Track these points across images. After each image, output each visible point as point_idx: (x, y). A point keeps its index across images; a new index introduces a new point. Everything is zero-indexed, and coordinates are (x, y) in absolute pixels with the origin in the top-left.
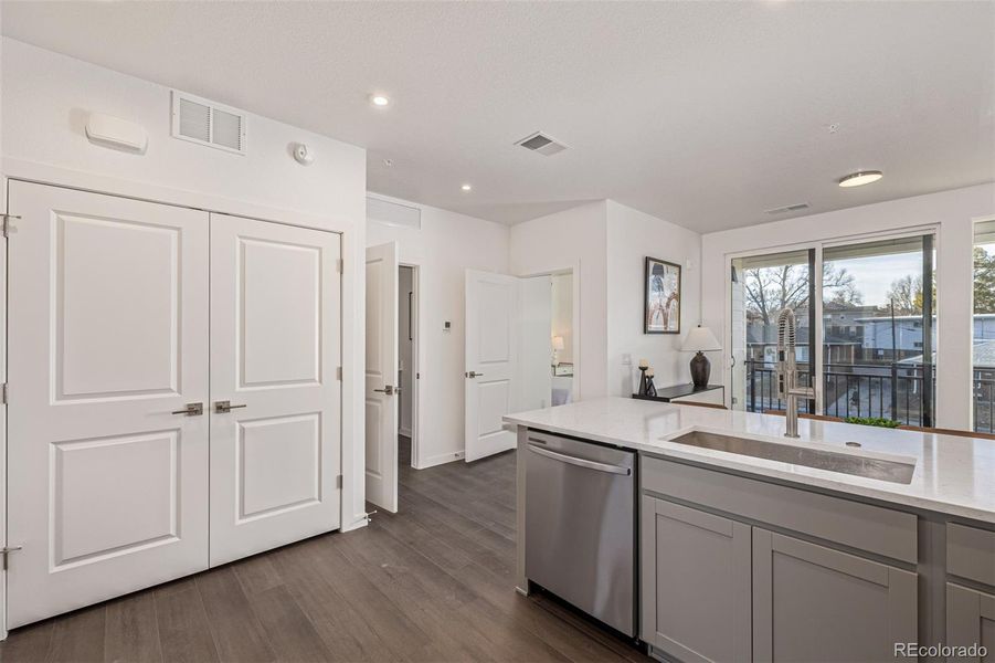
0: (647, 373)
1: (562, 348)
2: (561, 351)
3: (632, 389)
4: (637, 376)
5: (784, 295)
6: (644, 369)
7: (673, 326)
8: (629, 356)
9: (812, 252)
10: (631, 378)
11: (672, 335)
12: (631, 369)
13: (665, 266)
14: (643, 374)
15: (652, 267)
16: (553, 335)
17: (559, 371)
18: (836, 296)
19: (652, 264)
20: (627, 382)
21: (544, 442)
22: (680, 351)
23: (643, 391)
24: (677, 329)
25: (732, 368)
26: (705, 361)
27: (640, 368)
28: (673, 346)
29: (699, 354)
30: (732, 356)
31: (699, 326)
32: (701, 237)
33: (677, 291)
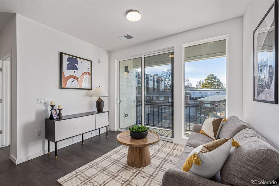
6: (53, 106)
8: (43, 100)
9: (141, 58)
10: (45, 110)
12: (47, 106)
13: (78, 59)
14: (53, 108)
15: (66, 58)
22: (91, 97)
24: (90, 88)
25: (119, 103)
26: (102, 101)
27: (51, 106)
28: (87, 95)
29: (100, 98)
30: (119, 99)
31: (100, 87)
32: (110, 53)
33: (90, 72)
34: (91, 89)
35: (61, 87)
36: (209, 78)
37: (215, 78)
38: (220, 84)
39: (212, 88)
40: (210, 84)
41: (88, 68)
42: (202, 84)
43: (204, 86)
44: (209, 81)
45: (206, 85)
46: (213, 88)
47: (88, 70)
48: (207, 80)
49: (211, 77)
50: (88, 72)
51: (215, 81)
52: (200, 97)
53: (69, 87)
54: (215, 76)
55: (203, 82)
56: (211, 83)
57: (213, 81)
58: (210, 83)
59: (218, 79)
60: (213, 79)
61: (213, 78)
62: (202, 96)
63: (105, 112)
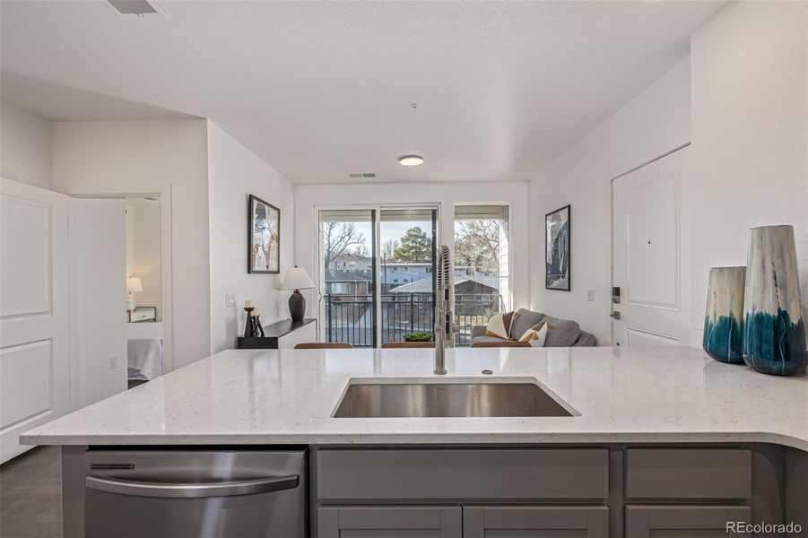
0: (253, 314)
1: (141, 290)
2: (138, 294)
3: (236, 332)
4: (243, 318)
5: (329, 247)
6: (249, 310)
7: (273, 267)
8: (234, 298)
9: (373, 212)
10: (235, 320)
11: (271, 275)
12: (235, 311)
13: (266, 207)
14: (249, 314)
15: (254, 208)
16: (127, 276)
17: (135, 317)
18: (356, 250)
19: (255, 203)
20: (232, 325)
21: (128, 467)
22: (279, 289)
23: (249, 334)
24: (274, 269)
25: (320, 301)
26: (301, 298)
27: (246, 309)
28: (273, 286)
29: (297, 292)
30: (319, 292)
31: (296, 267)
34: (278, 272)
35: (249, 272)
36: (411, 236)
37: (424, 237)
39: (417, 262)
40: (413, 251)
41: (275, 227)
42: (395, 251)
43: (400, 255)
44: (411, 245)
45: (404, 252)
46: (420, 262)
47: (275, 230)
48: (407, 240)
49: (415, 233)
51: (423, 245)
52: (393, 283)
54: (423, 231)
55: (396, 245)
56: (415, 248)
57: (420, 243)
58: (412, 248)
60: (420, 240)
61: (420, 237)
62: (396, 281)
63: (311, 321)
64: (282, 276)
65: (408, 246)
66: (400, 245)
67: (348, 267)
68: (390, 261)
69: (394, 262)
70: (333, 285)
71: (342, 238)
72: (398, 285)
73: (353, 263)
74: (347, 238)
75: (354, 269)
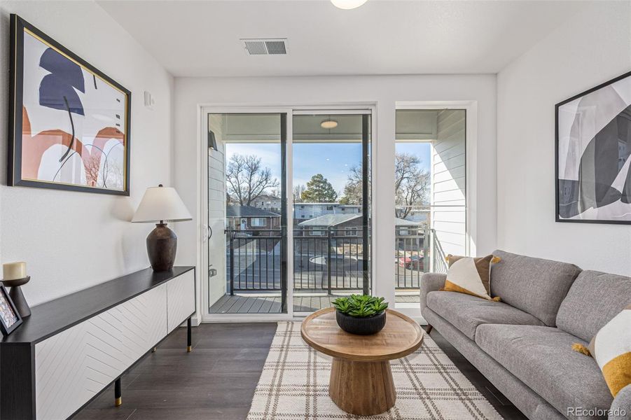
5: (250, 190)
7: (117, 182)
9: (283, 116)
13: (85, 71)
18: (272, 192)
19: (34, 49)
22: (129, 221)
24: (121, 188)
25: (209, 238)
28: (115, 214)
29: (161, 225)
30: (209, 227)
31: (161, 186)
32: (175, 80)
33: (122, 129)
34: (126, 193)
35: (9, 183)
36: (315, 181)
37: (325, 182)
38: (332, 195)
39: (320, 201)
40: (317, 193)
41: (118, 116)
42: (303, 193)
43: (306, 196)
44: (315, 188)
45: (310, 194)
46: (322, 202)
47: (118, 121)
48: (312, 184)
49: (318, 179)
50: (117, 127)
51: (324, 189)
52: (301, 218)
53: (49, 179)
54: (324, 178)
55: (303, 189)
56: (318, 191)
57: (322, 187)
58: (316, 191)
59: (330, 185)
60: (322, 184)
61: (322, 182)
62: (303, 216)
63: (187, 269)
64: (134, 200)
65: (313, 189)
66: (306, 188)
67: (265, 206)
68: (298, 201)
69: (302, 202)
70: (252, 220)
71: (261, 182)
72: (305, 220)
73: (270, 203)
74: (265, 182)
75: (270, 207)
